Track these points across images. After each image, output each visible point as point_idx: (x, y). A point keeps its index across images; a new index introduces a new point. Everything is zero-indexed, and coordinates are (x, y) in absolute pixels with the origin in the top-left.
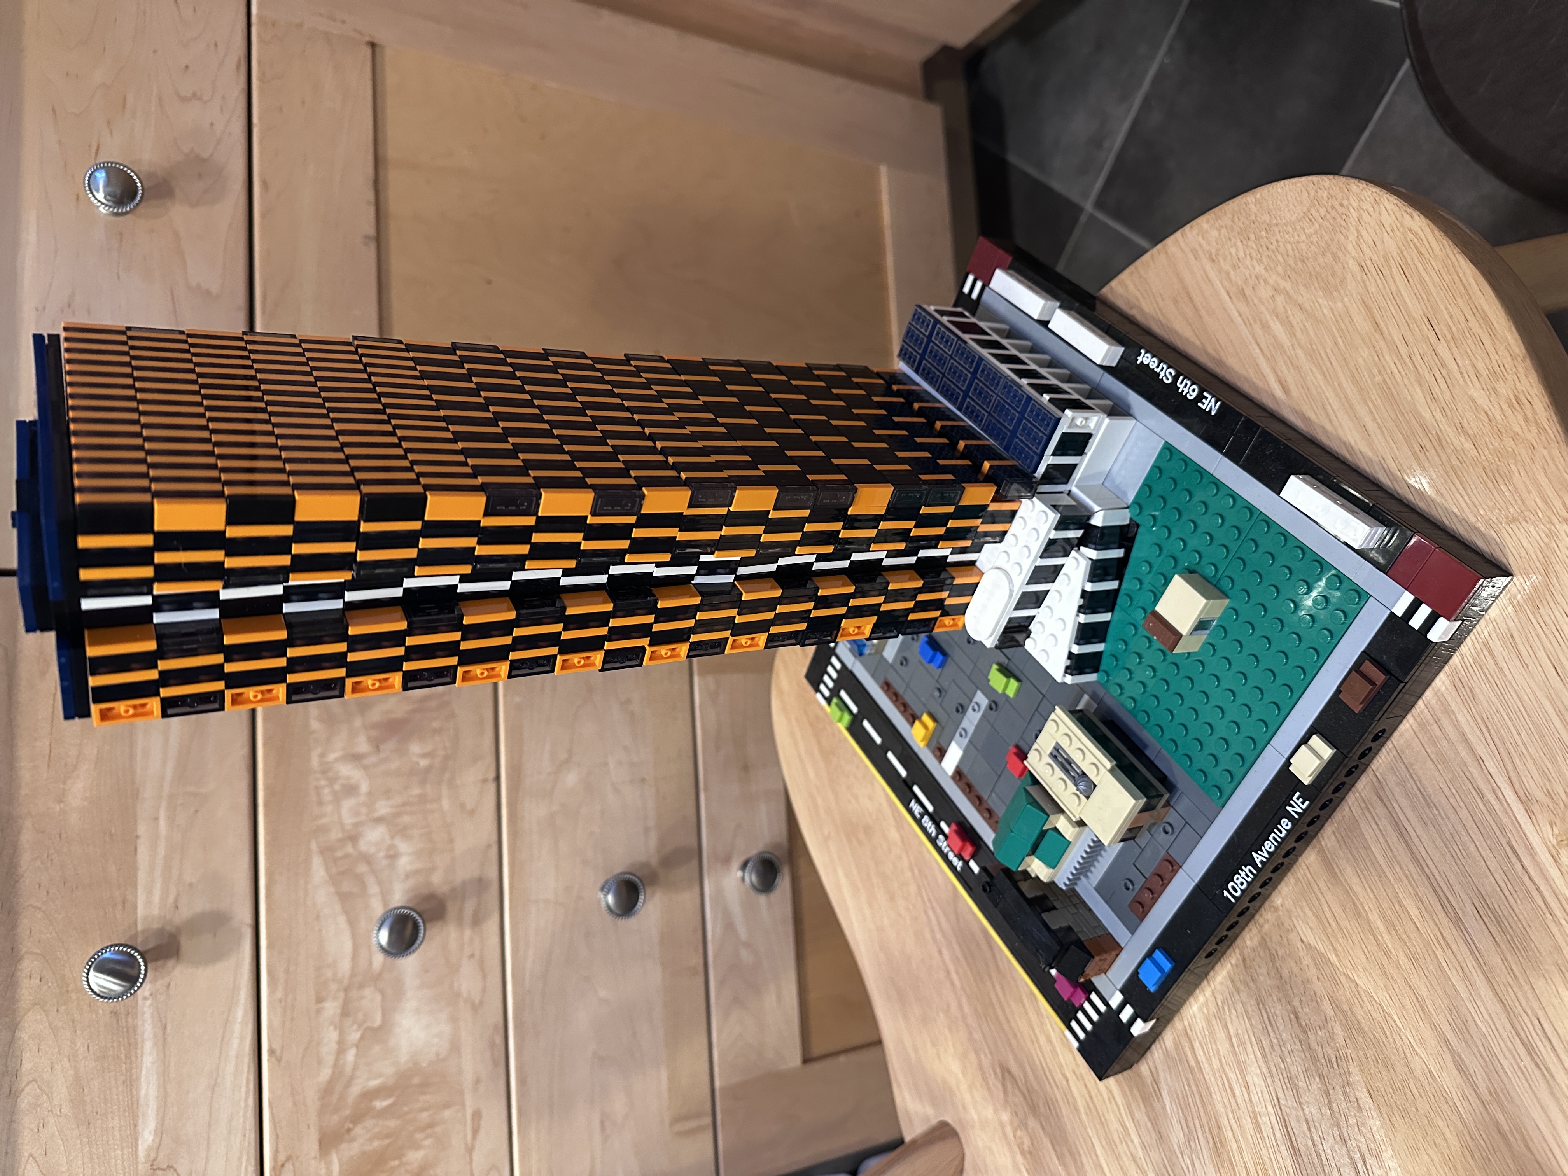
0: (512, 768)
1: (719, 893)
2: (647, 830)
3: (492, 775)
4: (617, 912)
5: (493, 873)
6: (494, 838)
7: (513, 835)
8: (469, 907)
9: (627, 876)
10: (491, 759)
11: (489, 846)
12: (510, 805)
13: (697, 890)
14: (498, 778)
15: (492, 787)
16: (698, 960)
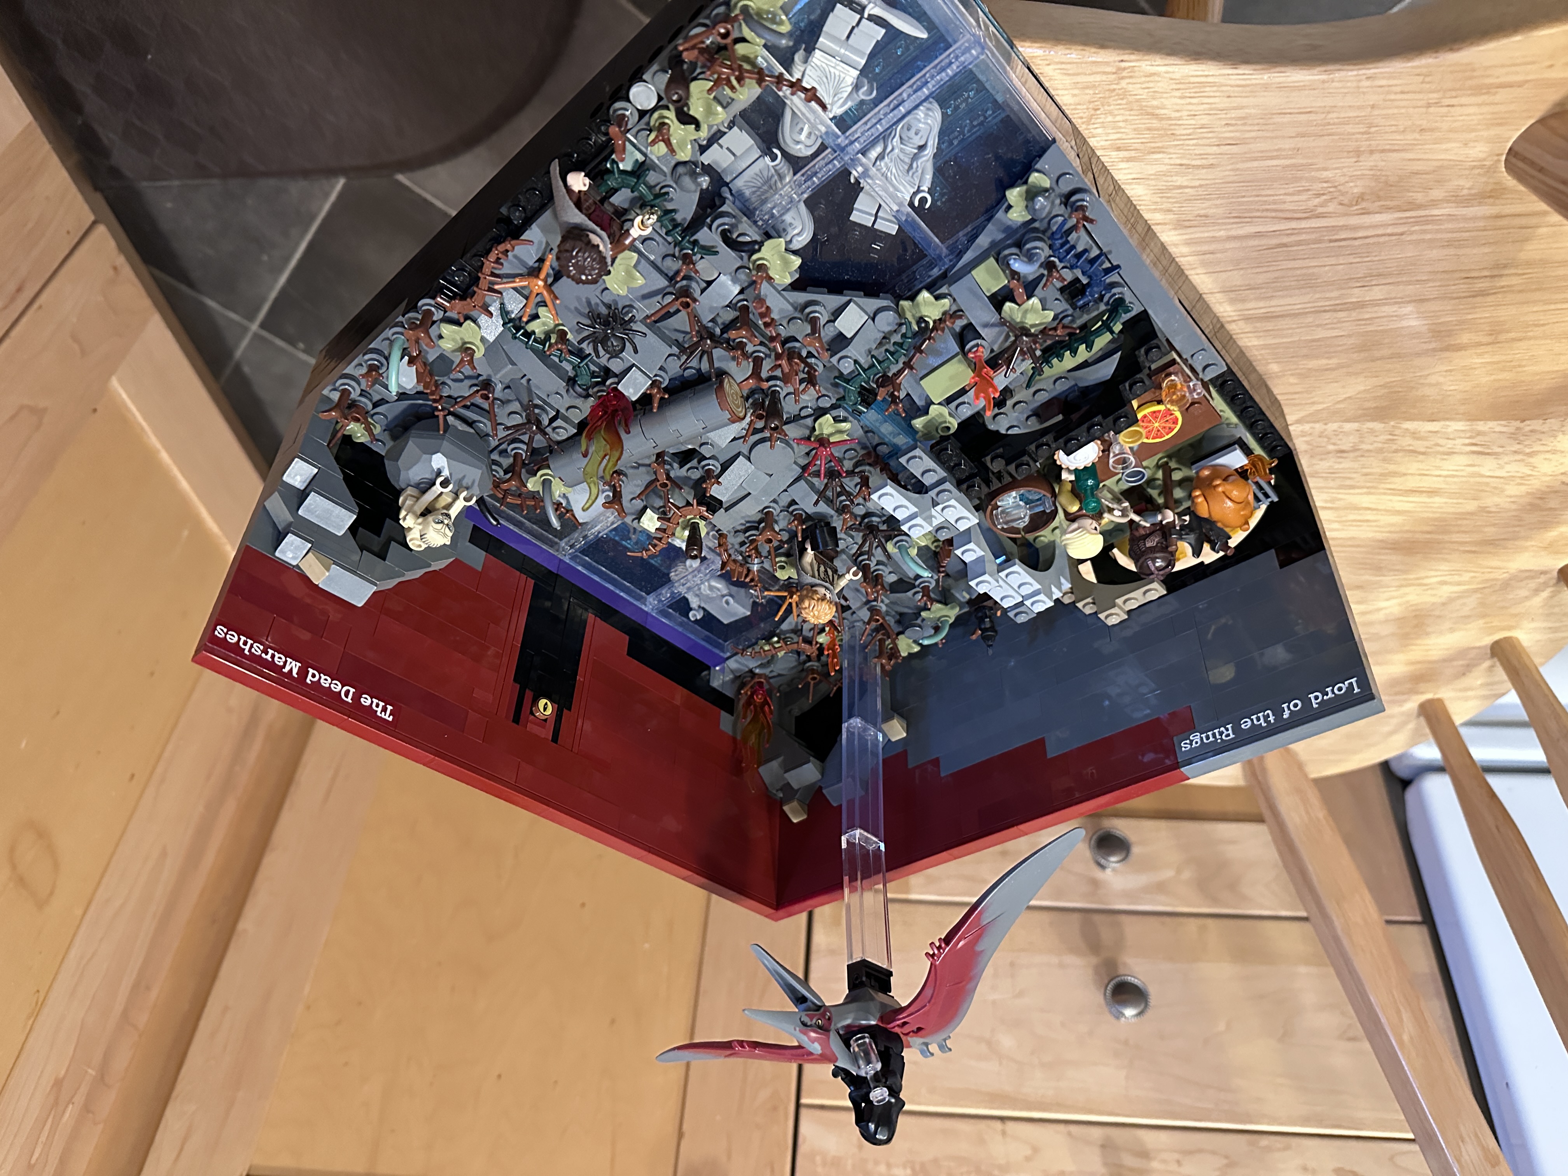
0: (991, 1104)
1: (1128, 895)
2: (1061, 966)
3: (998, 1125)
4: (1142, 1006)
5: (1097, 1132)
6: (1061, 1128)
7: (1060, 1107)
8: (1129, 1160)
9: (1109, 992)
10: (982, 1125)
11: (1069, 1134)
12: (1029, 1109)
13: (1124, 918)
14: (1002, 1119)
15: (1010, 1125)
16: (1193, 923)
